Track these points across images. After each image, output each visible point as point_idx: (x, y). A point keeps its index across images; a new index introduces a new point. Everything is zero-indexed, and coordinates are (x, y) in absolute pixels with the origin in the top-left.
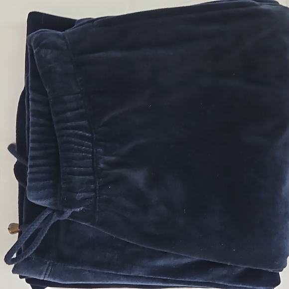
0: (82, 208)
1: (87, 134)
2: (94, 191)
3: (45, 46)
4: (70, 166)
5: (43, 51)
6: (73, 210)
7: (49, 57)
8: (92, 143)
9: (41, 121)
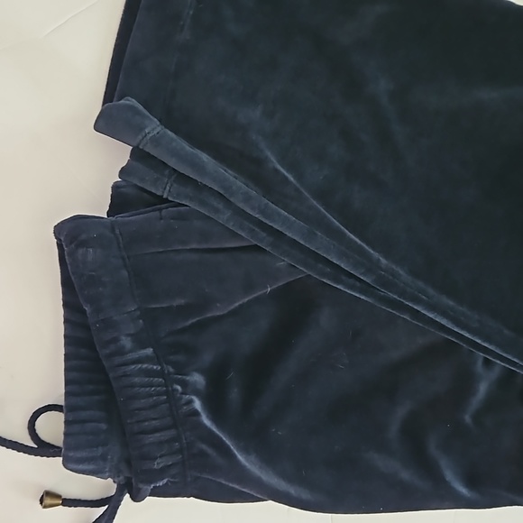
0: (165, 481)
1: (155, 367)
2: (180, 451)
3: (83, 244)
4: (138, 422)
5: (81, 251)
6: (152, 486)
7: (90, 258)
8: (164, 379)
9: (83, 351)
